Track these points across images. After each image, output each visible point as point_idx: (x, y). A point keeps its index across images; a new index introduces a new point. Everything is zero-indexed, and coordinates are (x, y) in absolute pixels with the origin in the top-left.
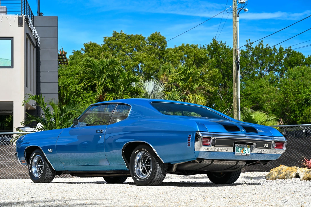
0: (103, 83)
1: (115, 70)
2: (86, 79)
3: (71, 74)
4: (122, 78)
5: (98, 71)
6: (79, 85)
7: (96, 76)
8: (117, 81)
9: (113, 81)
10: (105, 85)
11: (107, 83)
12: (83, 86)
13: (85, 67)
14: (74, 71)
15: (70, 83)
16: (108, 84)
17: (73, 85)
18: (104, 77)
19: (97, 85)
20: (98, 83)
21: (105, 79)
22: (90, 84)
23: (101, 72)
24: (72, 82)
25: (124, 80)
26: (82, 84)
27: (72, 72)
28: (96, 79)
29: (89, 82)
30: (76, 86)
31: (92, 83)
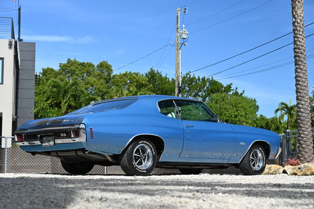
0: (67, 101)
1: (77, 91)
2: (53, 97)
3: (40, 92)
4: (83, 98)
5: (63, 91)
6: (47, 102)
7: (61, 95)
8: (79, 100)
9: (75, 100)
10: (69, 103)
11: (70, 101)
12: (49, 103)
13: (52, 87)
14: (42, 90)
15: (38, 101)
16: (72, 102)
17: (42, 102)
18: (69, 96)
19: (62, 103)
20: (63, 101)
21: (69, 98)
22: (55, 102)
23: (66, 92)
24: (40, 100)
25: (85, 99)
26: (49, 102)
27: (40, 91)
28: (61, 97)
29: (55, 100)
30: (44, 103)
31: (57, 101)
